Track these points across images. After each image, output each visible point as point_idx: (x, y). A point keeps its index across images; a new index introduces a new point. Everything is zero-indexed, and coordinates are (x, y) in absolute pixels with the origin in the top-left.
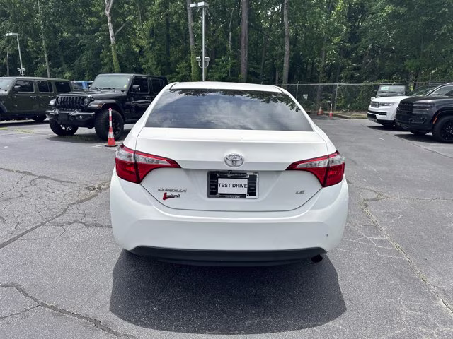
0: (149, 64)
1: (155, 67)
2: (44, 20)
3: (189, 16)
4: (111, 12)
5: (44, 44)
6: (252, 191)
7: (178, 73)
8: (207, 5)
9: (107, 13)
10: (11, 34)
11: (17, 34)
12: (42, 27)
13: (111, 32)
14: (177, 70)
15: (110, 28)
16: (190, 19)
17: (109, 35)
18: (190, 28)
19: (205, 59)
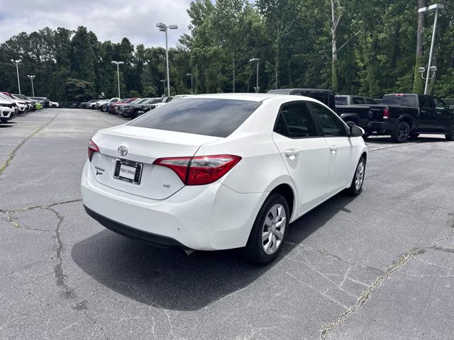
0: (367, 79)
1: (373, 80)
2: (280, 44)
3: (420, 22)
4: (336, 30)
5: (277, 65)
6: (137, 180)
7: (399, 86)
8: (442, 6)
9: (333, 31)
10: (253, 59)
11: (257, 59)
12: (277, 51)
13: (334, 49)
14: (397, 83)
15: (334, 45)
16: (419, 26)
17: (332, 51)
18: (418, 36)
19: (430, 69)
